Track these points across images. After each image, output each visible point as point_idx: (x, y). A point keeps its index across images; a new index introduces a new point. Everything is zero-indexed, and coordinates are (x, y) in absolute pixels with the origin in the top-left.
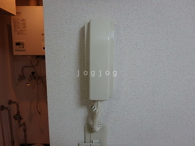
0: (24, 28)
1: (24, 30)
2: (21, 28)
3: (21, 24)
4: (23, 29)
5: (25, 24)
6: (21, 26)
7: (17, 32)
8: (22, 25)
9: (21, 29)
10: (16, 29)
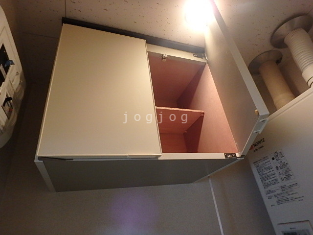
0: (288, 177)
1: (290, 187)
2: (279, 180)
3: (275, 171)
4: (288, 183)
5: (285, 165)
6: (277, 176)
7: (275, 196)
8: (281, 171)
9: (282, 184)
10: (270, 188)
